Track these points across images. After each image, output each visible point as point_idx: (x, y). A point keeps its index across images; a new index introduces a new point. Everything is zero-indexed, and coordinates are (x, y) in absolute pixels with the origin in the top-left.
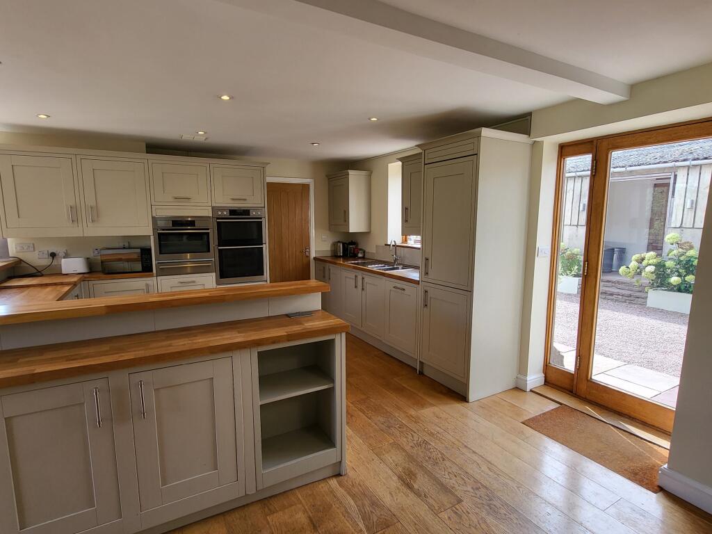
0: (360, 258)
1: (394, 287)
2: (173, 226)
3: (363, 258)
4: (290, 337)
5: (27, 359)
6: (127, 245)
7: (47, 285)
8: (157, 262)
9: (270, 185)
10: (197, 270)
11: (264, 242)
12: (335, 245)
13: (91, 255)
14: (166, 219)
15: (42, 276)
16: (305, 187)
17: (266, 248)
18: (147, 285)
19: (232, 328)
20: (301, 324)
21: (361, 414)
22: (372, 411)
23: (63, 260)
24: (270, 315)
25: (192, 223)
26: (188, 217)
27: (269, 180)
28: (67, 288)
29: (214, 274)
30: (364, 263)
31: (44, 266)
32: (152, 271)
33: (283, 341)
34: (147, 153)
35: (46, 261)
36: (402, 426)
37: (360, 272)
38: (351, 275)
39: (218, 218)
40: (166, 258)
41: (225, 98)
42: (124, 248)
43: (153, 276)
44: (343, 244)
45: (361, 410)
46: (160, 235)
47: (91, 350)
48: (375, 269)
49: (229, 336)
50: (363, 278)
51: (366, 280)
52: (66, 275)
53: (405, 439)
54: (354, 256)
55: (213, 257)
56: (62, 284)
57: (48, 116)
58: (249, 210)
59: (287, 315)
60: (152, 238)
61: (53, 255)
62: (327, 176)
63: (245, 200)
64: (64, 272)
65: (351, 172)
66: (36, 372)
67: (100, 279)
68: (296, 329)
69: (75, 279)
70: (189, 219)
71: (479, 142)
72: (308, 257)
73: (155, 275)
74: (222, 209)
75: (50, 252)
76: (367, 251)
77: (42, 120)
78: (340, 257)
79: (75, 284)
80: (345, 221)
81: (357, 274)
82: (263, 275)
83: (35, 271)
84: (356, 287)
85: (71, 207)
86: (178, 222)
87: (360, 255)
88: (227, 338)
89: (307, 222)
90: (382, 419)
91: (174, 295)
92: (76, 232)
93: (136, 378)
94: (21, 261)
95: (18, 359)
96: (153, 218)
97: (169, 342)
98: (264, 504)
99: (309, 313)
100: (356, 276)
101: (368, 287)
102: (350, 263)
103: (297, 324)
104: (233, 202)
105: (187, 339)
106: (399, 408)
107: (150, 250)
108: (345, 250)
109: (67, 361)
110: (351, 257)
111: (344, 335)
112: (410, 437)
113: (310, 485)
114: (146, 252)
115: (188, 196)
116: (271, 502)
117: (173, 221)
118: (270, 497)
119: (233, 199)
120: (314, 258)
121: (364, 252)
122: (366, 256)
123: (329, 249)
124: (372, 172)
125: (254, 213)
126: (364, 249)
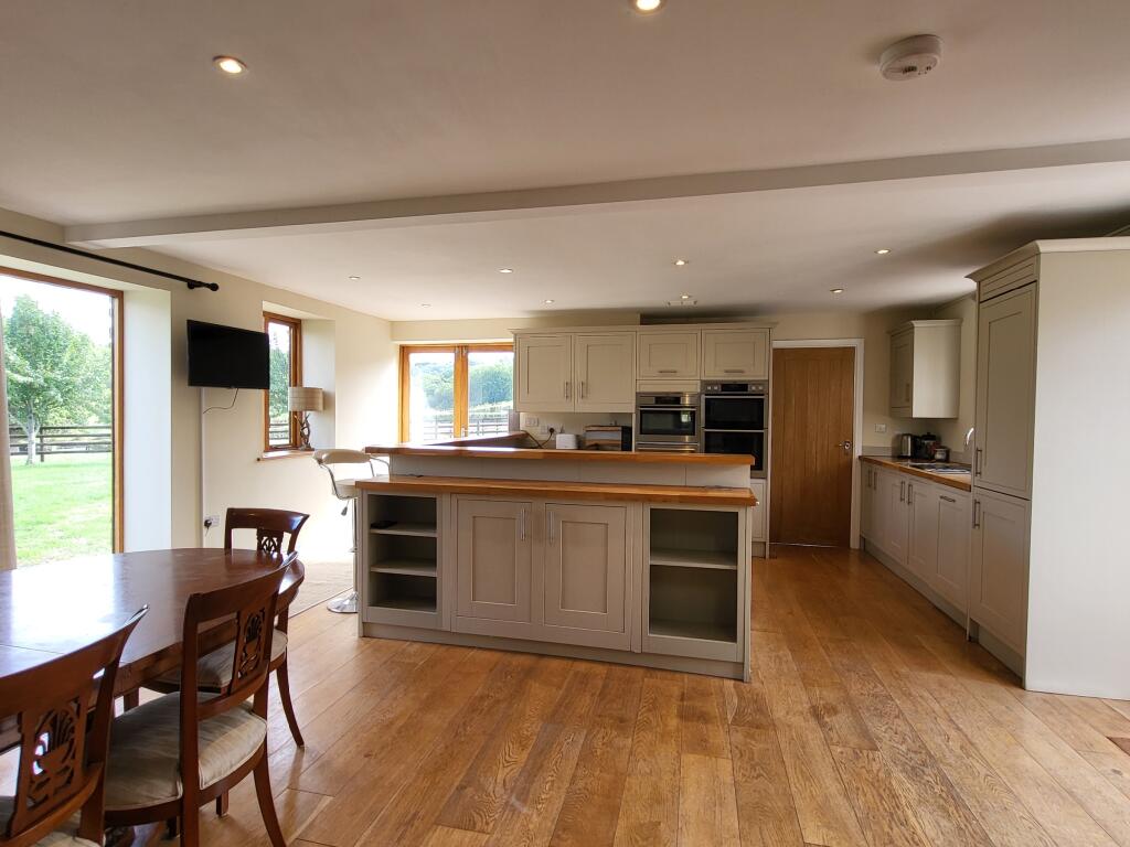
1: (942, 497)
2: (657, 402)
4: (682, 499)
8: (637, 443)
9: (779, 353)
11: (765, 426)
13: (581, 433)
14: (650, 395)
16: (847, 354)
17: (768, 434)
21: (821, 649)
23: (558, 435)
24: (687, 485)
25: (676, 400)
26: (675, 392)
27: (778, 344)
31: (542, 440)
34: (641, 325)
35: (545, 437)
36: (870, 675)
37: (908, 477)
38: (898, 480)
39: (707, 395)
40: (646, 439)
41: (680, 263)
44: (914, 439)
46: (642, 412)
50: (910, 485)
51: (916, 488)
55: (698, 442)
58: (747, 385)
60: (634, 416)
61: (552, 431)
62: (888, 332)
63: (742, 372)
65: (919, 325)
70: (674, 395)
71: (1038, 261)
72: (850, 454)
74: (712, 383)
75: (549, 427)
76: (954, 451)
77: (549, 305)
78: (907, 457)
80: (906, 400)
81: (904, 479)
82: (761, 470)
83: (537, 445)
84: (901, 499)
85: (567, 384)
86: (661, 399)
87: (938, 456)
89: (850, 402)
90: (846, 661)
92: (568, 408)
94: (528, 434)
96: (637, 393)
98: (649, 670)
100: (902, 483)
101: (916, 499)
104: (726, 374)
106: (885, 660)
107: (631, 429)
108: (915, 447)
112: (870, 686)
113: (703, 676)
114: (627, 431)
115: (675, 369)
117: (656, 398)
119: (727, 372)
120: (860, 457)
121: (948, 452)
122: (951, 459)
123: (889, 444)
124: (962, 321)
125: (754, 388)
126: (950, 447)
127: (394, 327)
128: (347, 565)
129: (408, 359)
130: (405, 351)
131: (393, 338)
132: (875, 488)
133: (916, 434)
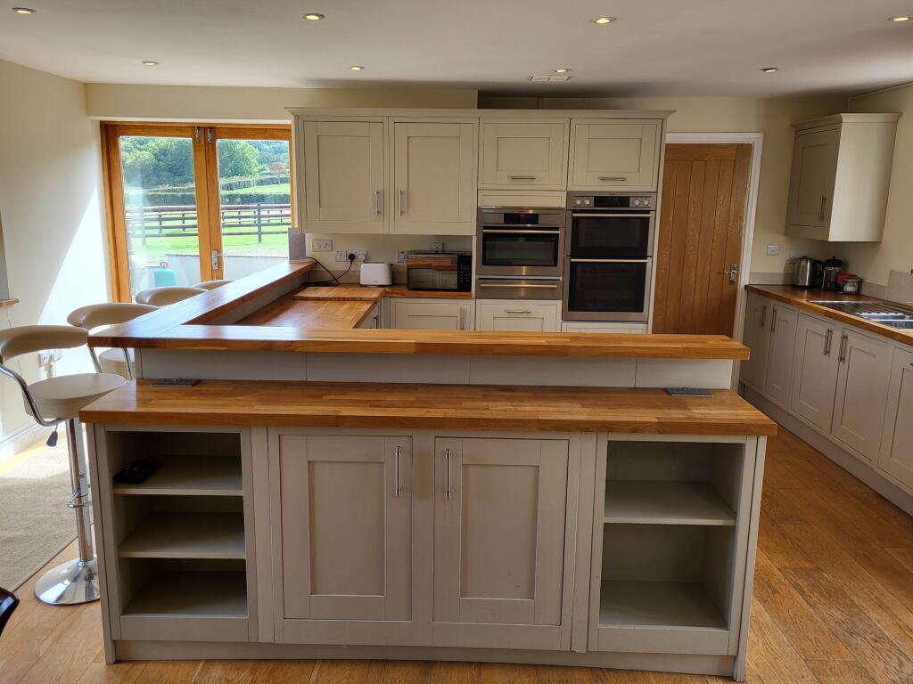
0: (849, 294)
1: (912, 364)
2: (506, 222)
3: (857, 294)
4: (662, 427)
5: (332, 397)
6: (440, 247)
7: (344, 299)
8: (478, 277)
9: (672, 149)
10: (534, 295)
11: (649, 254)
12: (794, 264)
13: (395, 261)
14: (497, 211)
15: (338, 285)
16: (743, 151)
17: (652, 264)
18: (463, 312)
19: (574, 398)
20: (686, 408)
21: (795, 594)
22: (822, 595)
23: (363, 265)
24: (637, 386)
25: (533, 219)
26: (530, 208)
27: (671, 138)
28: (366, 307)
29: (561, 302)
30: (857, 306)
31: (340, 272)
32: (470, 290)
33: (650, 432)
34: (479, 108)
35: (343, 266)
36: (880, 638)
37: (840, 325)
38: (821, 327)
39: (574, 211)
40: (491, 272)
41: (603, 21)
42: (437, 253)
43: (469, 297)
44: (814, 263)
45: (797, 587)
46: (485, 235)
47: (395, 397)
48: (873, 322)
49: (568, 409)
50: (845, 337)
52: (365, 286)
53: (881, 665)
54: (836, 289)
55: (560, 275)
56: (361, 300)
57: (362, 68)
58: (628, 198)
59: (667, 391)
60: (474, 240)
61: (352, 257)
62: (793, 125)
63: (623, 179)
64: (362, 283)
65: (847, 119)
66: (340, 414)
67: (404, 296)
68: (675, 415)
69: (375, 294)
70: (531, 212)
72: (734, 283)
73: (474, 296)
74: (582, 195)
75: (350, 252)
76: (867, 281)
78: (804, 287)
79: (375, 302)
80: (822, 218)
81: (832, 327)
82: (642, 311)
83: (330, 278)
85: (378, 193)
86: (514, 217)
87: (849, 288)
88: (565, 412)
89: (739, 216)
90: (838, 615)
91: (498, 337)
92: (380, 227)
93: (443, 445)
94: (317, 263)
95: (322, 395)
96: (478, 208)
97: (486, 404)
98: (597, 676)
99: (706, 392)
100: (830, 332)
101: (855, 358)
102: (821, 303)
103: (680, 408)
104: (602, 183)
105: (509, 403)
106: (881, 606)
107: (471, 257)
108: (815, 274)
109: (371, 406)
110: (826, 289)
111: (763, 441)
112: (894, 663)
113: (674, 676)
114: (464, 260)
115: (532, 174)
116: (608, 677)
117: (506, 215)
118: (608, 670)
119: (603, 179)
120: (746, 286)
121: (860, 283)
122: (864, 292)
123: (780, 270)
124: (901, 114)
125: (637, 203)
126: (860, 275)
127: (89, 92)
128: (60, 485)
129: (116, 144)
130: (109, 134)
131: (89, 111)
132: (773, 329)
133: (817, 258)
